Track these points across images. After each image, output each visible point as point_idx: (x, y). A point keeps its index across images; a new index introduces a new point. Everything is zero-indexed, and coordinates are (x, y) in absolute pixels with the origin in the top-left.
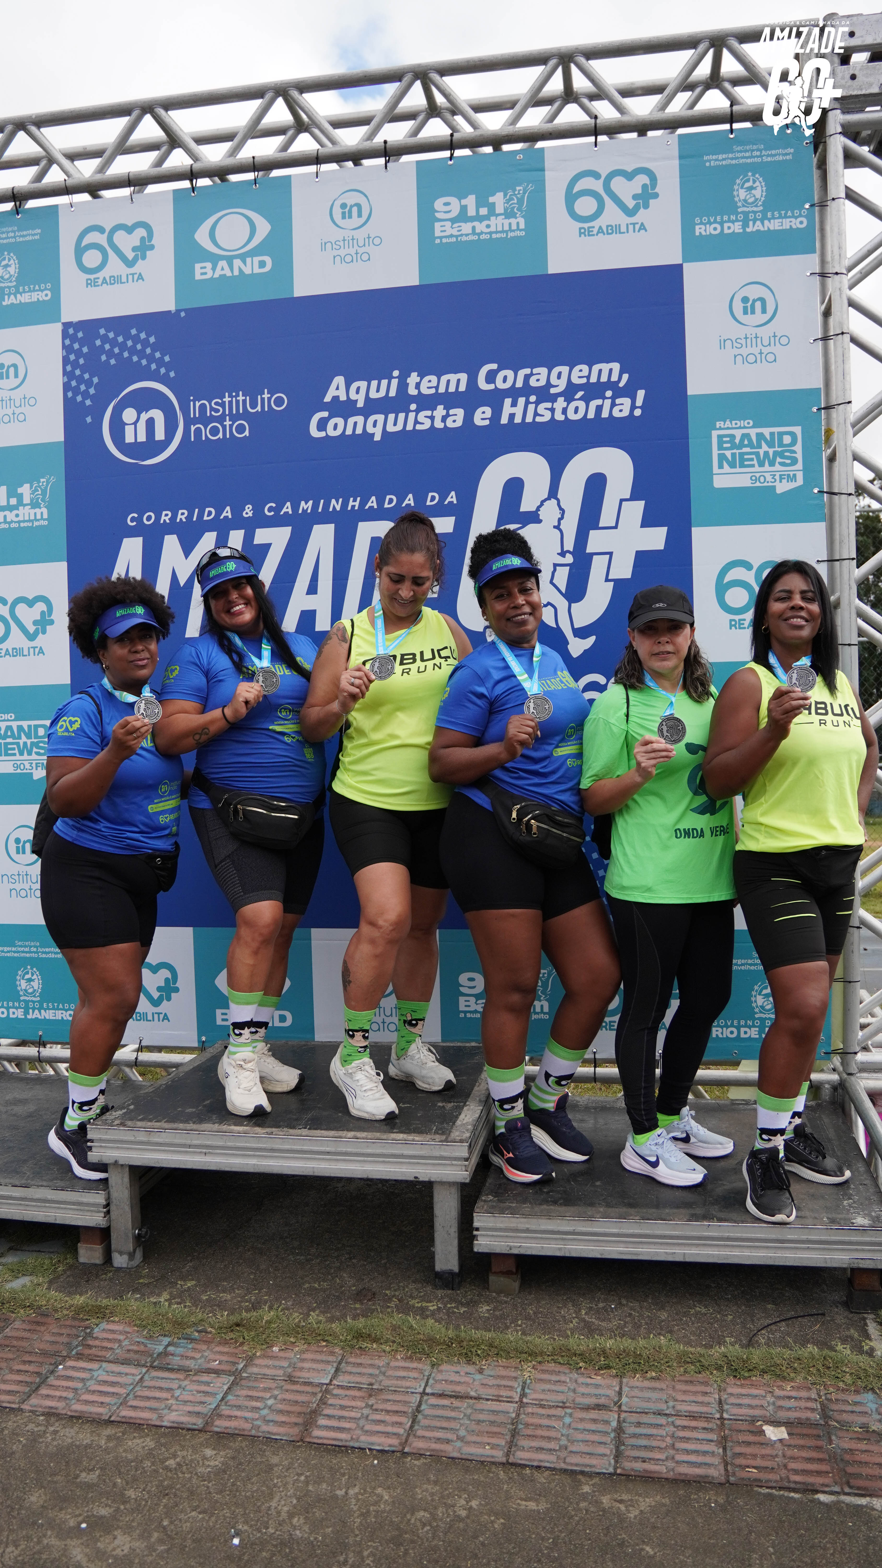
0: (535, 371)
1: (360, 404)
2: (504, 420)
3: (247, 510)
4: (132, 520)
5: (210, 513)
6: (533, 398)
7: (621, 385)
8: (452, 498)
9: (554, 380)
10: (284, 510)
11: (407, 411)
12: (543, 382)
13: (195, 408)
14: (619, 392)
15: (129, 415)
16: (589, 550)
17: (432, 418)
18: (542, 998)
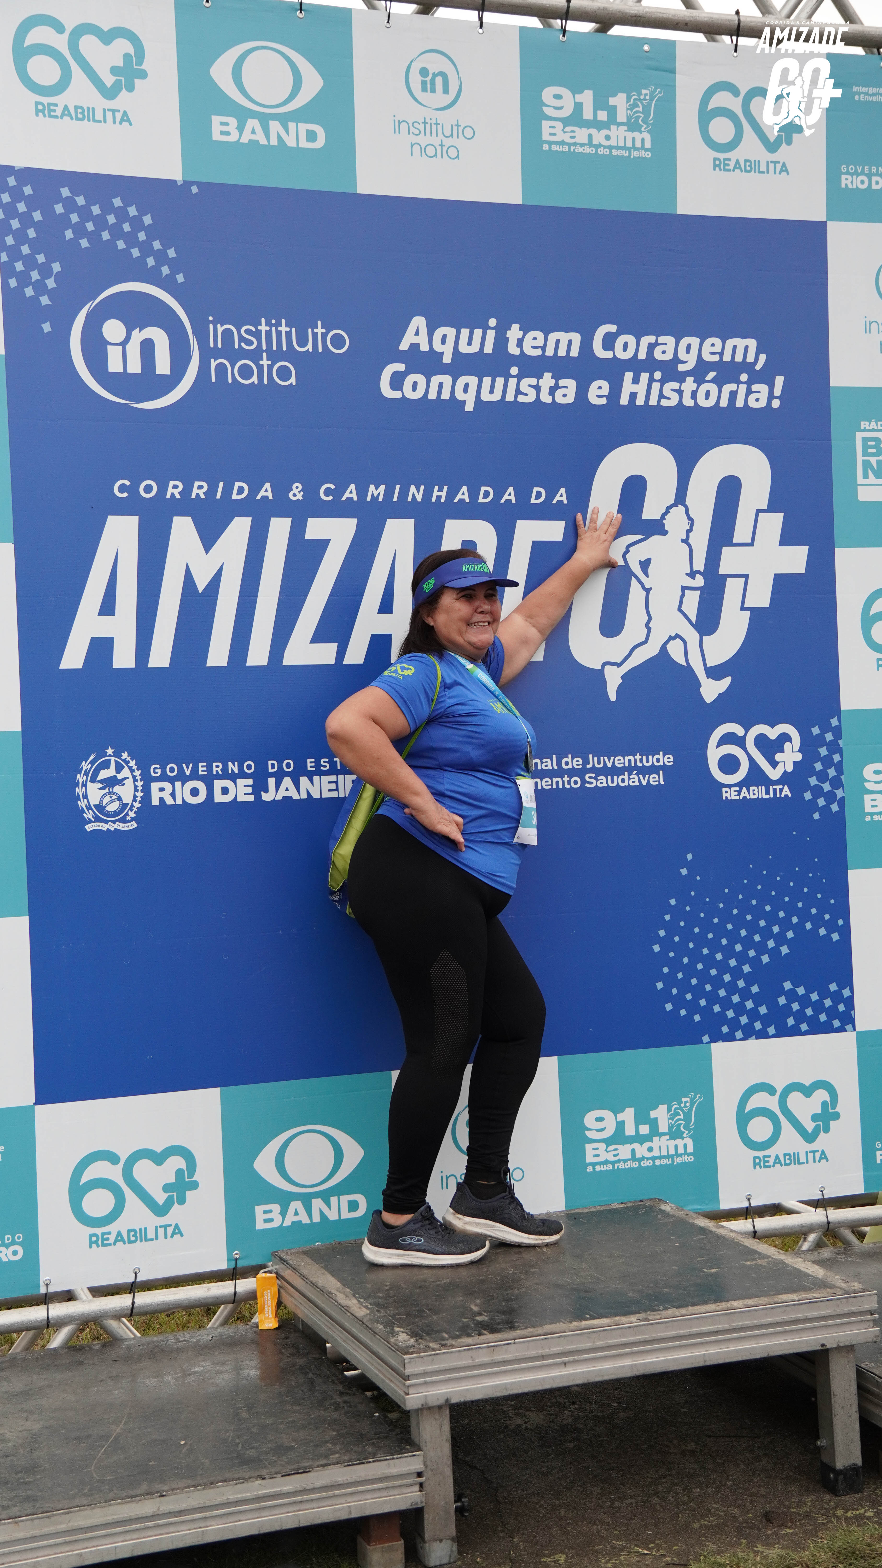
0: (661, 339)
1: (447, 359)
2: (624, 400)
3: (295, 491)
4: (122, 489)
5: (241, 490)
6: (658, 375)
7: (758, 367)
8: (561, 496)
9: (682, 355)
10: (347, 495)
11: (507, 376)
12: (669, 356)
13: (215, 334)
14: (756, 377)
15: (113, 330)
16: (722, 571)
17: (538, 388)
18: (685, 1135)
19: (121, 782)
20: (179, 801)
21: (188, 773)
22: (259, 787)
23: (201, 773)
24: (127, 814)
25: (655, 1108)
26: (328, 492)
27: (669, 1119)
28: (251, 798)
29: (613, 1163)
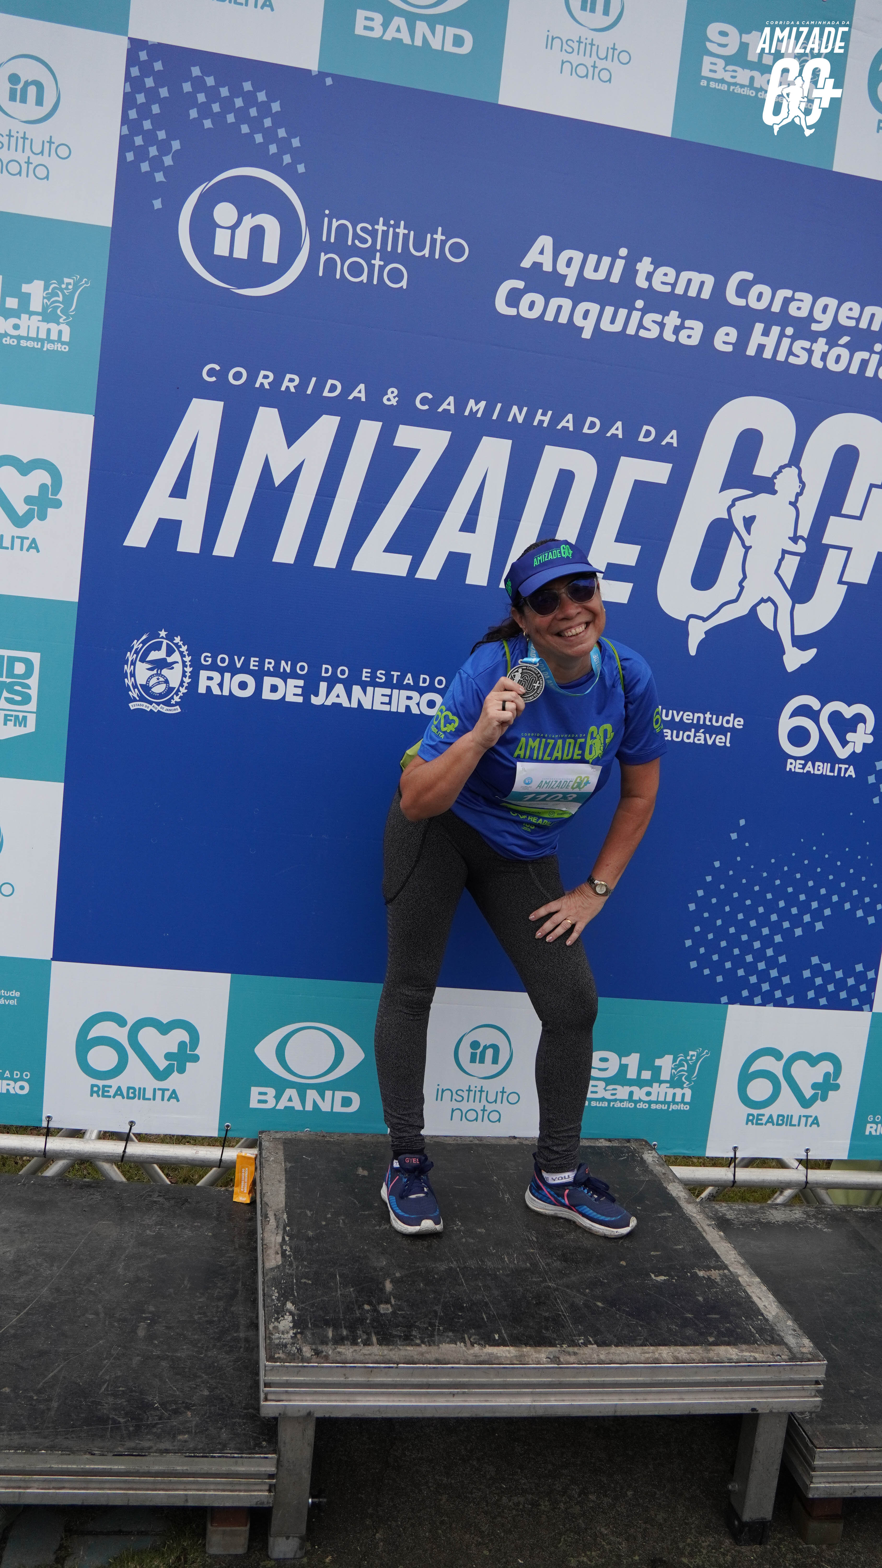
0: (798, 295)
1: (570, 282)
2: (751, 351)
3: (390, 395)
4: (211, 373)
5: (333, 388)
6: (789, 331)
8: (672, 438)
9: (817, 314)
10: (444, 406)
11: (631, 309)
12: (804, 313)
13: (330, 227)
15: (224, 213)
16: (825, 541)
17: (662, 325)
18: (685, 1086)
19: (170, 666)
20: (226, 693)
21: (239, 666)
22: (310, 689)
23: (252, 667)
24: (172, 698)
25: (661, 1057)
26: (424, 401)
27: (672, 1069)
28: (300, 700)
29: (609, 1101)
